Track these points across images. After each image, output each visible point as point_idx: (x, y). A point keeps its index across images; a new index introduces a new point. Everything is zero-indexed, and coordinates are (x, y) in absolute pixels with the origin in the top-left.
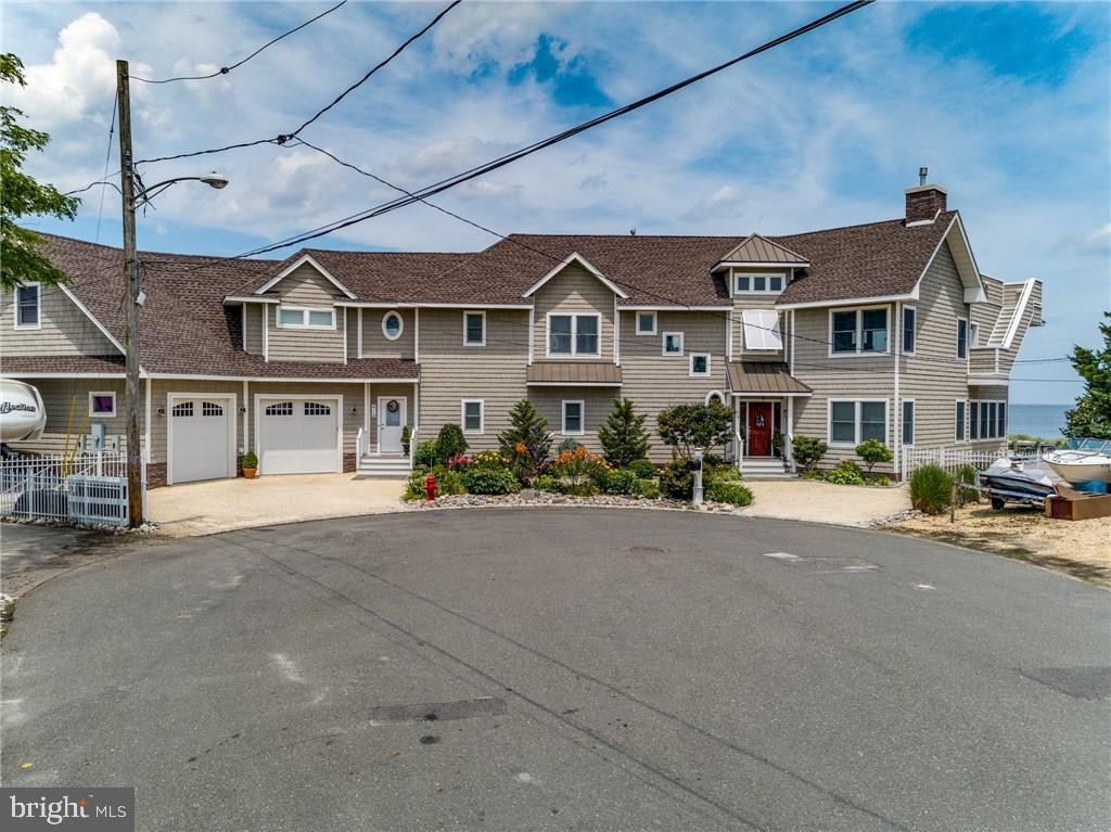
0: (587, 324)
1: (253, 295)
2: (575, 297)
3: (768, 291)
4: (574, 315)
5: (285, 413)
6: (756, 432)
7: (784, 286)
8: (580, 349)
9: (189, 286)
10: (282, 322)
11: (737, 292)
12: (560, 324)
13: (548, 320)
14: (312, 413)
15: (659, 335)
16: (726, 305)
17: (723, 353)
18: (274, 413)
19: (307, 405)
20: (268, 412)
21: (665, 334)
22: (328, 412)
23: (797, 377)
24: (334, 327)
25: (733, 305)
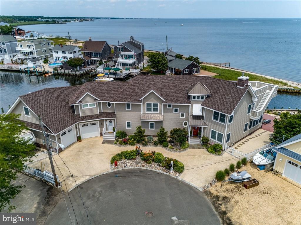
0: (156, 105)
1: (76, 103)
2: (152, 99)
3: (200, 100)
4: (152, 103)
5: (86, 126)
6: (195, 131)
7: (204, 99)
8: (154, 111)
9: (61, 97)
10: (83, 107)
11: (192, 100)
12: (149, 105)
13: (146, 104)
14: (92, 125)
15: (173, 109)
16: (189, 104)
17: (188, 113)
18: (84, 126)
19: (91, 123)
20: (82, 126)
21: (174, 108)
22: (96, 124)
23: (205, 122)
24: (95, 106)
25: (191, 104)
